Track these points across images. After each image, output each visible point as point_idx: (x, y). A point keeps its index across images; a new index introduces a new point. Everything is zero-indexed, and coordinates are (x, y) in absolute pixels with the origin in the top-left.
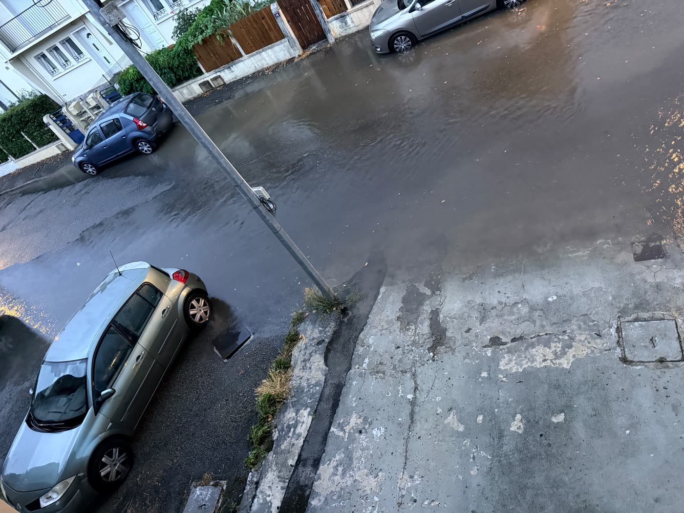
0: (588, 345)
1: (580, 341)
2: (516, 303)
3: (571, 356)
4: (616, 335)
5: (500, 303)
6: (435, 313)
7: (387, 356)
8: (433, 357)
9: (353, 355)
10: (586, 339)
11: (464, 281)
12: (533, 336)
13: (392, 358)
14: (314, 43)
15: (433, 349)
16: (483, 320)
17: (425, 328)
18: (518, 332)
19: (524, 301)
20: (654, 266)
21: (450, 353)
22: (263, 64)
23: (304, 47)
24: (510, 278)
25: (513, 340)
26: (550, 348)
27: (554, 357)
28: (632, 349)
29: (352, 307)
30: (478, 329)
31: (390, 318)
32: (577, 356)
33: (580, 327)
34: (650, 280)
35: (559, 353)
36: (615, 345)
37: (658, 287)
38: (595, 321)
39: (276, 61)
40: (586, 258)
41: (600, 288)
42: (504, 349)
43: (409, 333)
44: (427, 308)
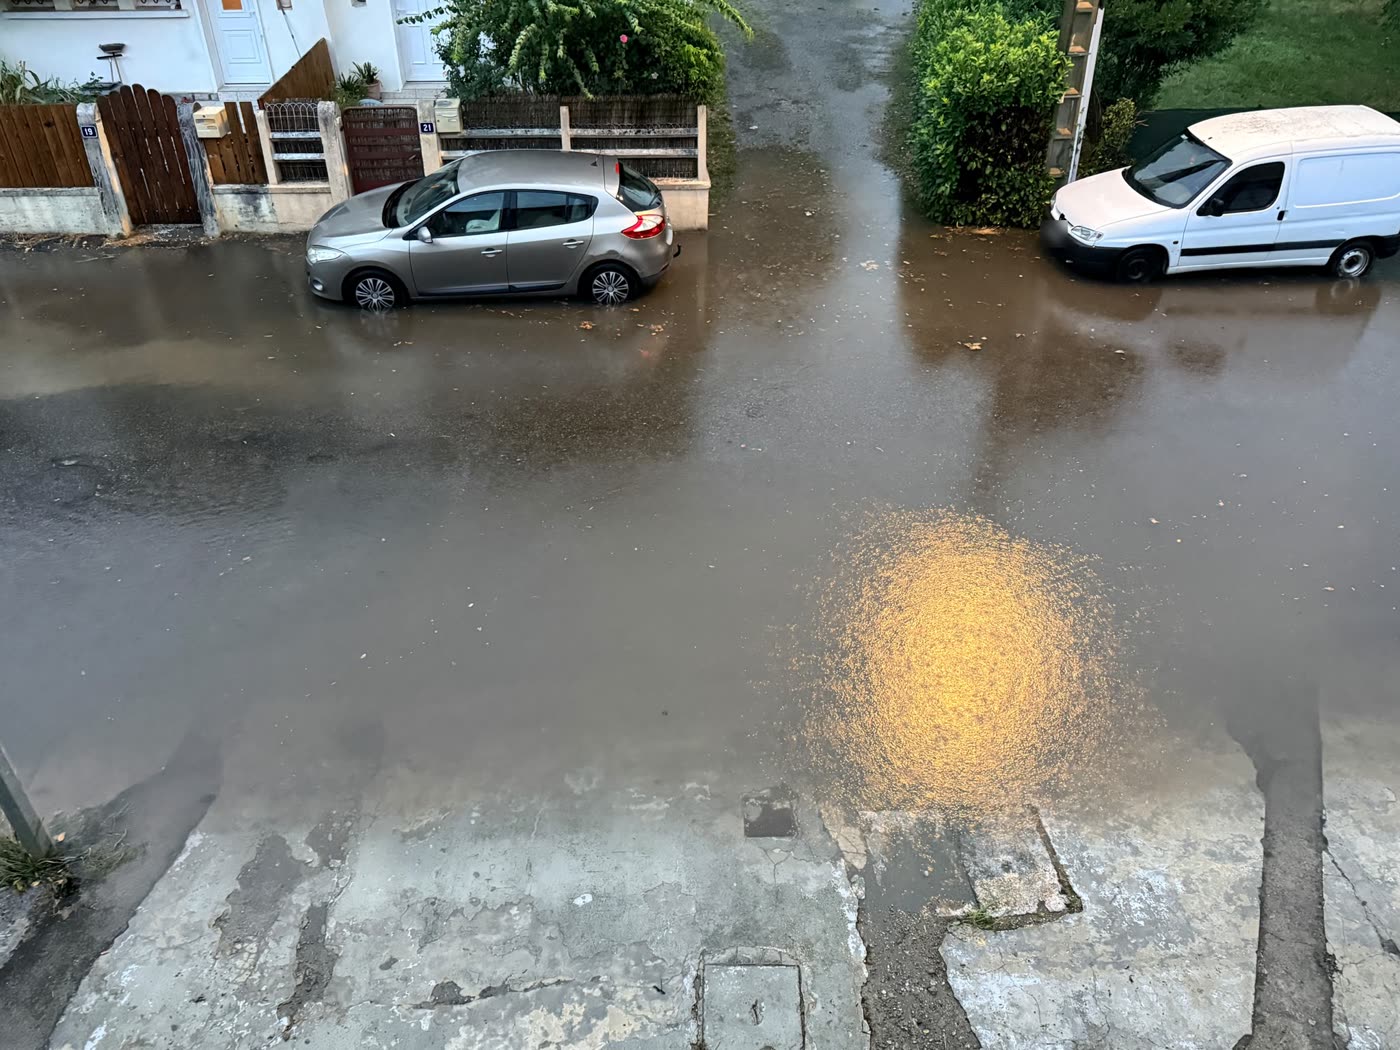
0: (637, 1012)
1: (624, 1001)
2: (508, 905)
3: (601, 1036)
4: (693, 991)
5: (474, 902)
6: (318, 915)
7: (162, 1023)
8: (288, 1028)
9: (62, 1014)
10: (635, 997)
11: (403, 841)
12: (528, 985)
13: (174, 1028)
14: (165, 220)
15: (292, 1007)
16: (427, 938)
17: (282, 952)
18: (500, 973)
19: (526, 902)
20: (777, 851)
21: (333, 1020)
22: (15, 223)
23: (139, 221)
24: (506, 843)
25: (484, 994)
26: (559, 1015)
27: (564, 1038)
28: (717, 1024)
29: (95, 880)
30: (410, 958)
31: (196, 919)
32: (611, 1038)
33: (627, 971)
34: (767, 878)
35: (578, 1027)
36: (688, 1014)
37: (778, 895)
38: (658, 958)
39: (53, 226)
40: (659, 817)
41: (678, 885)
42: (460, 1013)
43: (239, 963)
44: (301, 900)
